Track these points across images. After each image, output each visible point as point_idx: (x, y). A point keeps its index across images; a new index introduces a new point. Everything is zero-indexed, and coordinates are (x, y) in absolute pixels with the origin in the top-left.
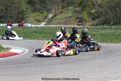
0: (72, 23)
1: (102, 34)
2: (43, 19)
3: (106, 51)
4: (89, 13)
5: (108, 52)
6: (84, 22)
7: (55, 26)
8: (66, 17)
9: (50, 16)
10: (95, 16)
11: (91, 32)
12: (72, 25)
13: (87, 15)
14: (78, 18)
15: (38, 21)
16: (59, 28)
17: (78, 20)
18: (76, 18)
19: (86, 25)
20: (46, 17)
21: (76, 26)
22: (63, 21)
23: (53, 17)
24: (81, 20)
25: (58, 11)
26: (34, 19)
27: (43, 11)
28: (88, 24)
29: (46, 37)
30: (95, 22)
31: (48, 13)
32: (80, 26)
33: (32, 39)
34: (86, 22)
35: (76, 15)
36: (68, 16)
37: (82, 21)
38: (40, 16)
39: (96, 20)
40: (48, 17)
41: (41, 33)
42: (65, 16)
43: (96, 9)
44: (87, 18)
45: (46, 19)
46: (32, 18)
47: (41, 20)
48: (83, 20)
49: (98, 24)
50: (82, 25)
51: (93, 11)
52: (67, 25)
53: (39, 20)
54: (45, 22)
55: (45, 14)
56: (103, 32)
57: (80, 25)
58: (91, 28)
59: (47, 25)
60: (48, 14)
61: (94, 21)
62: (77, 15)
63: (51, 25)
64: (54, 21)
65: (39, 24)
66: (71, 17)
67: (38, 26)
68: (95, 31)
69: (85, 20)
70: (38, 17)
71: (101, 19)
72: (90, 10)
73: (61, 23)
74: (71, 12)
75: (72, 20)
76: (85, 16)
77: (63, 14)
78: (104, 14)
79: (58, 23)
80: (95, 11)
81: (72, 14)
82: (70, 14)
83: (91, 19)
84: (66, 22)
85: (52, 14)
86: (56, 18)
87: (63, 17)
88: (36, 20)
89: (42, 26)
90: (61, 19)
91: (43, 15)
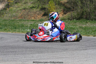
0: (33, 18)
4: (57, 4)
8: (25, 9)
17: (43, 13)
23: (4, 9)
35: (38, 6)
36: (28, 7)
37: (47, 15)
42: (23, 7)
62: (40, 6)
64: (6, 13)
73: (16, 17)
74: (31, 2)
75: (32, 14)
76: (51, 7)
77: (20, 4)
78: (80, 5)
79: (13, 17)
80: (66, 1)
81: (32, 4)
82: (30, 4)
83: (60, 12)
84: (24, 16)
85: (3, 5)
86: (10, 10)
87: (19, 9)
90: (17, 12)
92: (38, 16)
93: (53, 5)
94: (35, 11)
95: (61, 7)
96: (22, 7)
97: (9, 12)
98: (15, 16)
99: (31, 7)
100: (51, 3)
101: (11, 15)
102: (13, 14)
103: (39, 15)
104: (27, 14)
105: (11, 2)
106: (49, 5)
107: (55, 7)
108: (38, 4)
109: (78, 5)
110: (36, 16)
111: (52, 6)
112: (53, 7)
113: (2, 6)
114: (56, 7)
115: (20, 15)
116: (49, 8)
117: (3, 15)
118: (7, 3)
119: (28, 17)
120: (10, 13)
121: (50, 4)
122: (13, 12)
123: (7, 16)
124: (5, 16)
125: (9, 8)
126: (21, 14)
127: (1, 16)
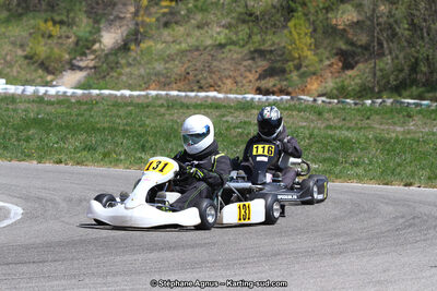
0: (229, 82)
1: (387, 141)
2: (67, 56)
3: (401, 221)
4: (320, 31)
5: (410, 226)
6: (294, 76)
7: (136, 93)
8: (197, 49)
9: (109, 38)
10: (352, 44)
11: (329, 127)
12: (230, 91)
13: (309, 40)
14: (261, 53)
15: (43, 65)
16: (162, 106)
17: (263, 64)
18: (251, 52)
19: (303, 92)
20: (84, 46)
21: (249, 96)
22: (177, 68)
23: (124, 47)
24: (278, 65)
25: (150, 15)
26: (20, 52)
27: (68, 11)
28: (314, 86)
29: (101, 150)
30: (356, 76)
31: (97, 22)
32: (272, 97)
33: (29, 157)
34: (303, 76)
35: (250, 36)
36: (209, 42)
37: (283, 71)
38: (50, 36)
39: (361, 66)
40: (97, 46)
41: (72, 128)
42: (192, 41)
43: (359, 6)
44: (309, 54)
45: (84, 54)
46: (8, 47)
47: (59, 60)
48: (290, 63)
49: (372, 89)
50: (282, 92)
51: (346, 16)
52: (201, 89)
53: (48, 58)
54: (80, 69)
55: (83, 25)
56: (396, 131)
57: (273, 93)
58: (331, 110)
59: (90, 87)
60: (99, 30)
61: (350, 73)
62: (257, 38)
63: (112, 89)
64: (129, 65)
65: (47, 84)
66: (221, 46)
67: (42, 90)
68: (352, 125)
69: (298, 67)
70: (42, 41)
71: (388, 59)
72: (328, 9)
73: (167, 77)
74: (224, 22)
75: (228, 66)
76: (297, 43)
77: (182, 29)
78: (407, 32)
79: (153, 78)
80: (355, 20)
81: (227, 31)
82: (218, 30)
83: (333, 60)
84: (196, 76)
85: (119, 31)
86: (141, 51)
87: (178, 47)
88: (31, 58)
89: (65, 93)
90: (171, 58)
91: (70, 35)
92: (248, 74)
93: (306, 34)
94: (235, 56)
95: (335, 40)
96: (189, 40)
97: (138, 58)
98: (163, 75)
99: (223, 41)
100: (295, 26)
101: (148, 71)
102: (154, 68)
103: (250, 71)
104: (209, 67)
105: (147, 20)
106: (291, 32)
107: (313, 40)
108: (248, 31)
109: (396, 34)
110: (241, 75)
111: (300, 38)
112: (304, 41)
113: (113, 35)
115: (183, 69)
116: (290, 45)
117: (118, 70)
118: (132, 27)
120: (143, 62)
121: (293, 30)
122: (157, 60)
123: (131, 74)
124: (127, 74)
125: (142, 45)
126: (186, 66)
127: (111, 74)
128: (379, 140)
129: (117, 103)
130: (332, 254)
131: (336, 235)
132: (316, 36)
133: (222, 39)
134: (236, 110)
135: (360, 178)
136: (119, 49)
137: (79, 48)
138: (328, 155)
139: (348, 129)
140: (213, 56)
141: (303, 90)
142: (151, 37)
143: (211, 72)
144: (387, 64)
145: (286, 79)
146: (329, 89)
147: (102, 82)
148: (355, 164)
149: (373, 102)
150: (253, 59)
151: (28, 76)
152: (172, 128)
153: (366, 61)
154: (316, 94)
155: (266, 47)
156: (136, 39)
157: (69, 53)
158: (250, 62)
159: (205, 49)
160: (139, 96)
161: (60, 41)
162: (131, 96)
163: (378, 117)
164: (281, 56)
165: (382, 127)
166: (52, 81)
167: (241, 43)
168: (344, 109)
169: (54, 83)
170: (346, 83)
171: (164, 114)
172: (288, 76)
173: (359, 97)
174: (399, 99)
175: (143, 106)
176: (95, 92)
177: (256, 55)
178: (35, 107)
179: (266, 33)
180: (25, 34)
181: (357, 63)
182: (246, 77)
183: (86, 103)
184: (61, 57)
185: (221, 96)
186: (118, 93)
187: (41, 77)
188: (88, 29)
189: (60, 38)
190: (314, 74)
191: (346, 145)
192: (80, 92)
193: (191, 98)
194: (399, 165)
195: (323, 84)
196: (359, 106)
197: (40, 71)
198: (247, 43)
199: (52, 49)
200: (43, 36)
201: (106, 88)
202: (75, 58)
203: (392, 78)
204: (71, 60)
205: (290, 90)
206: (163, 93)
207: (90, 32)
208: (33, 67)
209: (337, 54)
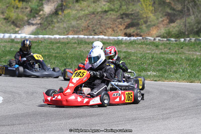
0: (110, 30)
1: (192, 60)
2: (26, 18)
4: (157, 3)
8: (93, 13)
9: (48, 9)
10: (174, 10)
11: (162, 53)
12: (111, 35)
13: (151, 8)
14: (127, 15)
15: (14, 23)
16: (75, 43)
17: (128, 21)
18: (121, 15)
19: (149, 35)
20: (35, 13)
21: (120, 38)
22: (83, 24)
23: (56, 13)
24: (135, 21)
26: (2, 16)
28: (154, 32)
30: (175, 27)
32: (132, 38)
34: (148, 27)
35: (121, 7)
36: (100, 10)
37: (138, 24)
38: (17, 8)
39: (178, 21)
40: (41, 13)
42: (91, 9)
44: (151, 15)
45: (35, 17)
47: (22, 20)
48: (142, 20)
49: (184, 33)
50: (138, 35)
52: (96, 34)
53: (17, 19)
54: (33, 24)
55: (34, 2)
56: (197, 54)
57: (133, 36)
58: (163, 44)
59: (38, 34)
60: (42, 4)
61: (173, 25)
62: (124, 7)
63: (50, 35)
64: (58, 22)
65: (16, 32)
66: (106, 12)
67: (13, 36)
68: (174, 52)
69: (146, 22)
70: (13, 10)
71: (192, 17)
73: (78, 28)
75: (109, 22)
76: (145, 10)
77: (85, 3)
79: (71, 29)
81: (108, 4)
82: (104, 3)
83: (164, 18)
84: (93, 27)
85: (53, 5)
86: (65, 15)
87: (83, 12)
88: (7, 19)
89: (25, 37)
90: (80, 18)
91: (27, 7)
92: (120, 26)
93: (150, 5)
94: (113, 17)
95: (165, 8)
96: (89, 9)
97: (63, 19)
98: (76, 27)
99: (107, 9)
101: (68, 25)
102: (71, 24)
103: (121, 24)
104: (100, 22)
106: (141, 4)
107: (153, 8)
108: (119, 4)
109: (197, 4)
110: (116, 27)
111: (146, 7)
112: (148, 8)
113: (50, 7)
114: (155, 8)
115: (86, 24)
116: (142, 11)
117: (53, 25)
118: (60, 2)
119: (101, 28)
120: (65, 21)
121: (143, 3)
122: (72, 19)
123: (59, 27)
124: (57, 27)
125: (65, 12)
126: (88, 22)
127: (49, 27)
128: (188, 60)
129: (52, 42)
130: (163, 119)
131: (166, 109)
132: (155, 6)
133: (106, 8)
134: (114, 45)
135: (177, 80)
136: (53, 14)
137: (32, 14)
138: (161, 68)
139: (172, 54)
140: (101, 17)
141: (149, 34)
142: (70, 8)
143: (101, 25)
144: (192, 20)
145: (140, 29)
146: (162, 33)
147: (44, 31)
148: (175, 72)
149: (185, 40)
150: (122, 18)
151: (6, 29)
152: (80, 55)
153: (181, 18)
154: (155, 36)
155: (129, 12)
156: (62, 9)
157: (27, 17)
158: (121, 20)
159: (98, 13)
160: (63, 38)
161: (22, 10)
162: (59, 38)
163: (187, 47)
164: (137, 16)
165: (189, 53)
166: (18, 31)
167: (116, 10)
168: (169, 43)
169: (20, 32)
170: (171, 30)
171: (76, 48)
172: (140, 27)
173: (178, 37)
174: (198, 38)
175: (65, 43)
176: (41, 36)
177: (124, 16)
178: (9, 45)
179: (129, 5)
180: (4, 7)
181: (176, 19)
182: (119, 28)
183: (36, 42)
184: (23, 18)
185: (106, 37)
186: (52, 37)
187: (13, 29)
188: (37, 4)
189: (22, 8)
190: (154, 25)
191: (171, 62)
192: (33, 36)
193: (90, 39)
194: (198, 72)
195: (159, 31)
196: (178, 42)
197: (12, 26)
198: (120, 10)
199: (18, 14)
200: (13, 7)
201: (46, 34)
202: (30, 19)
203: (195, 27)
204: (28, 20)
205: (142, 34)
206: (76, 36)
207: (38, 5)
208: (8, 24)
209: (166, 15)
